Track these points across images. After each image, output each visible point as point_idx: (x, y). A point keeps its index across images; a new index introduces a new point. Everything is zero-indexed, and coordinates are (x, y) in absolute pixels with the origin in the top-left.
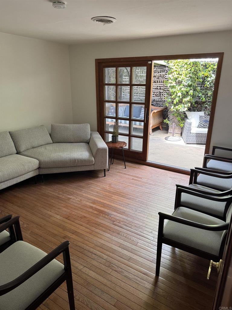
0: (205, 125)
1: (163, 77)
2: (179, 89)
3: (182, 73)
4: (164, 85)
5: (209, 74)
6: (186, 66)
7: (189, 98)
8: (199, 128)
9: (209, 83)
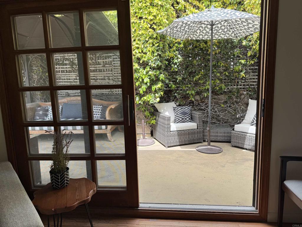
0: (184, 119)
1: (110, 64)
2: (145, 73)
3: (146, 51)
4: (113, 74)
5: (175, 55)
6: (151, 41)
7: (161, 84)
8: (177, 123)
9: (176, 66)
